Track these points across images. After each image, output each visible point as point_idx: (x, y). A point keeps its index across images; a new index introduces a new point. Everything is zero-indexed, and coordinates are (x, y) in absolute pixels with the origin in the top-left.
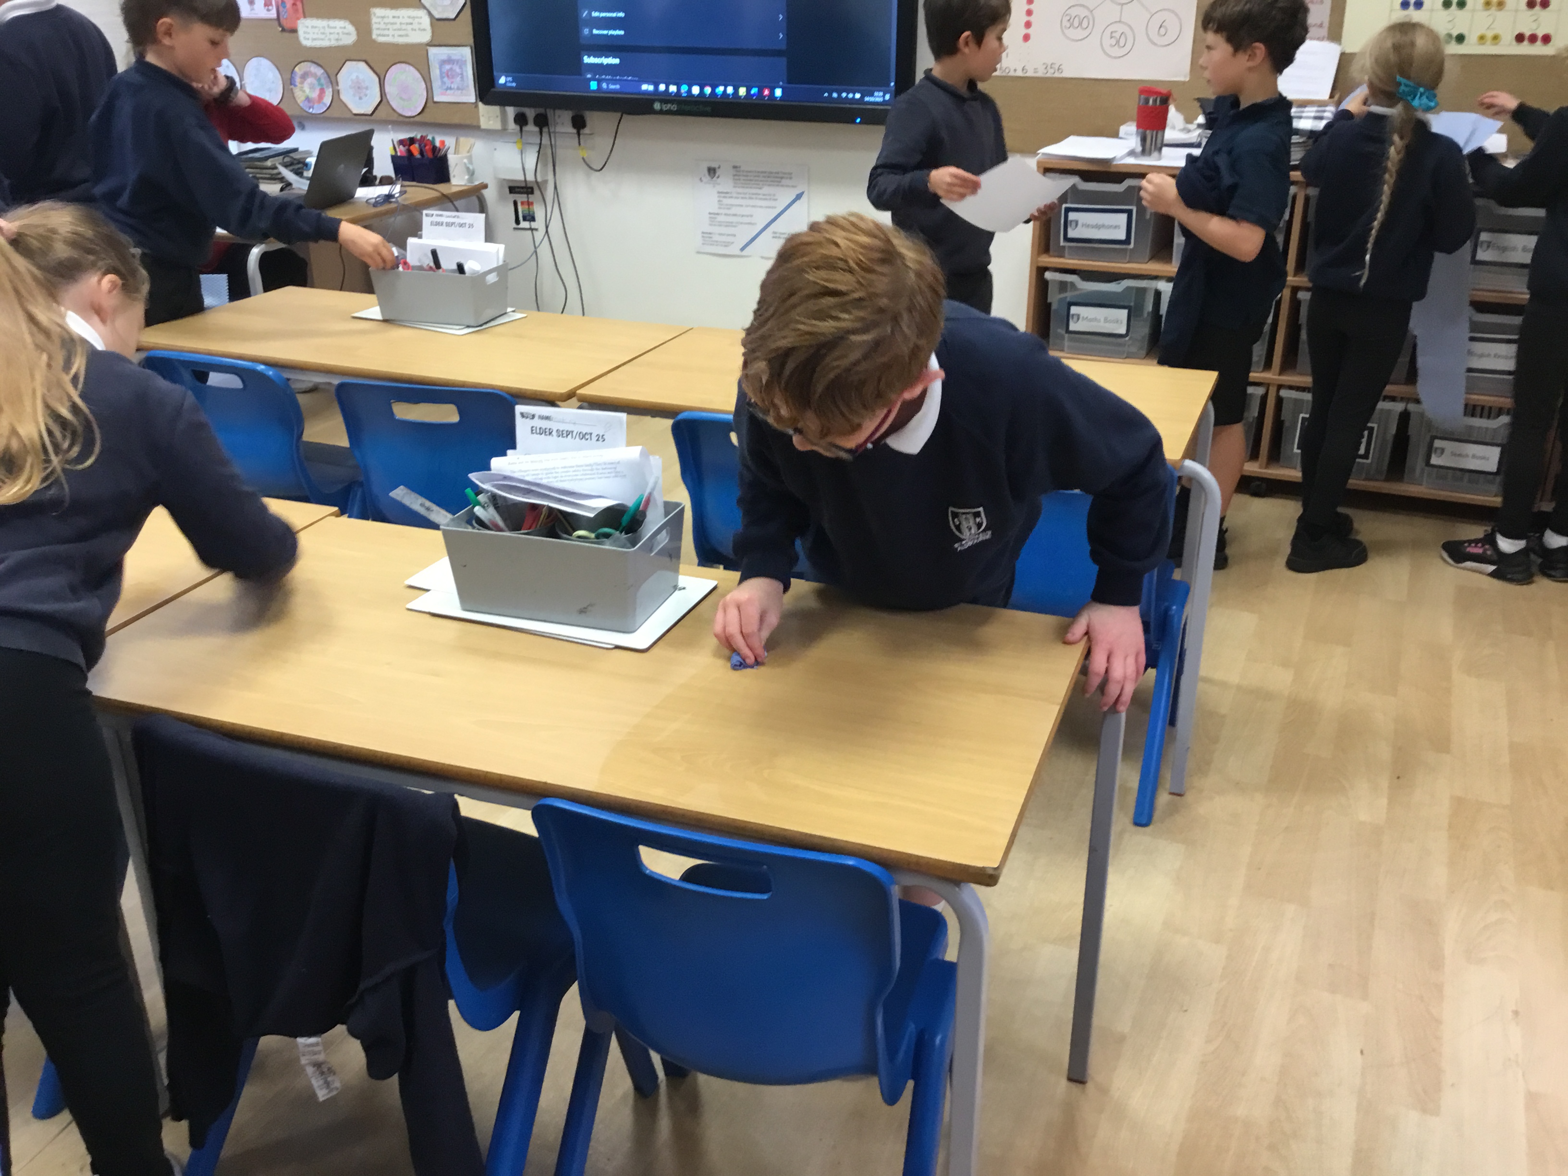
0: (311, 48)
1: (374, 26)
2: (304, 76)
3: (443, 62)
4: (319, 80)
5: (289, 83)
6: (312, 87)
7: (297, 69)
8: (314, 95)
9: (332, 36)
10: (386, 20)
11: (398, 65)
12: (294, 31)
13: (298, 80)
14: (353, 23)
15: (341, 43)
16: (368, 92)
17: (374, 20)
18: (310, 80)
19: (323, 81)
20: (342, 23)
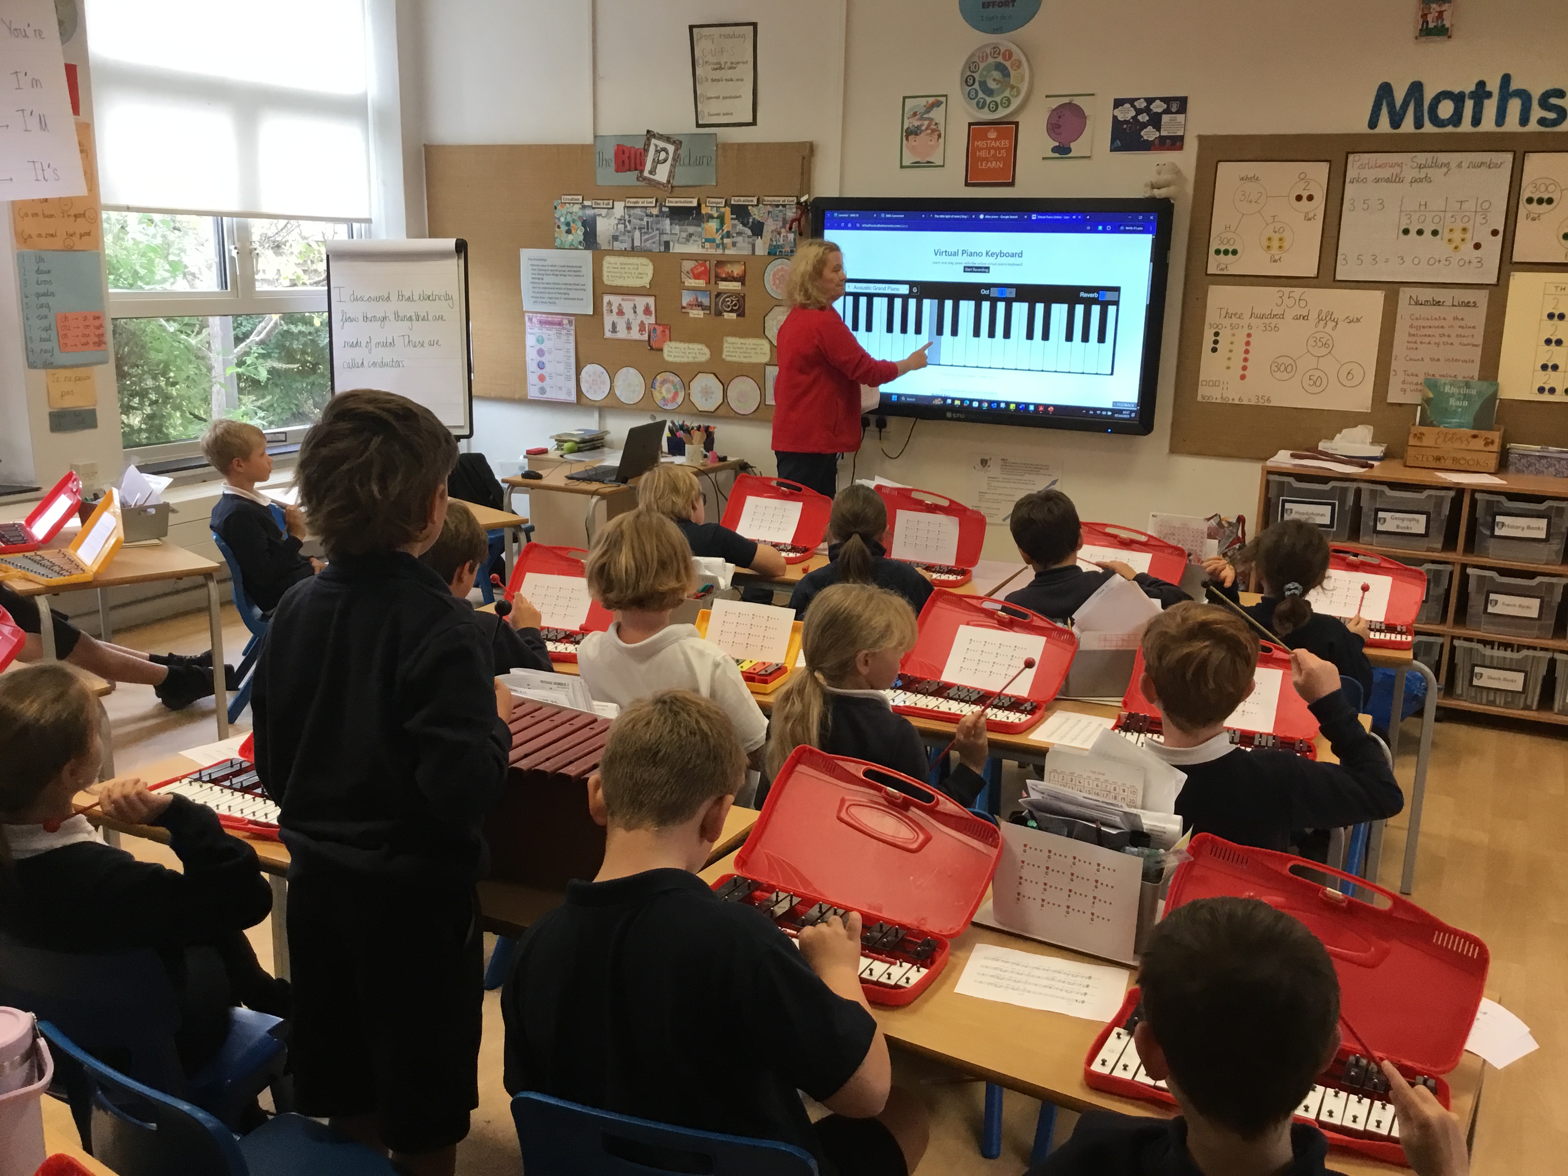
0: (672, 363)
1: (725, 350)
2: (664, 382)
4: (674, 386)
5: (650, 386)
6: (668, 391)
7: (658, 377)
8: (669, 396)
9: (690, 356)
10: (735, 346)
11: (740, 378)
12: (661, 350)
13: (657, 384)
14: (708, 347)
15: (696, 360)
16: (713, 396)
17: (725, 345)
18: (667, 385)
19: (678, 387)
20: (700, 346)
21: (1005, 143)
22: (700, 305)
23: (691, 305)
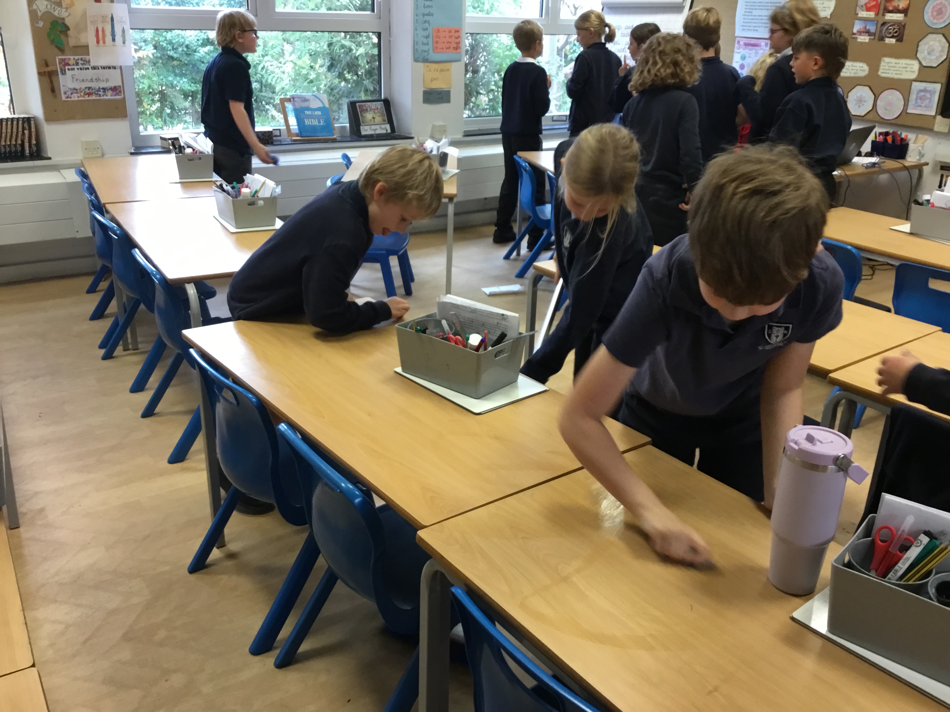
1: (881, 67)
3: (921, 91)
9: (853, 71)
10: (890, 65)
11: (890, 91)
14: (868, 65)
15: (857, 75)
16: (865, 104)
17: (882, 64)
20: (861, 64)
22: (868, 32)
23: (860, 33)
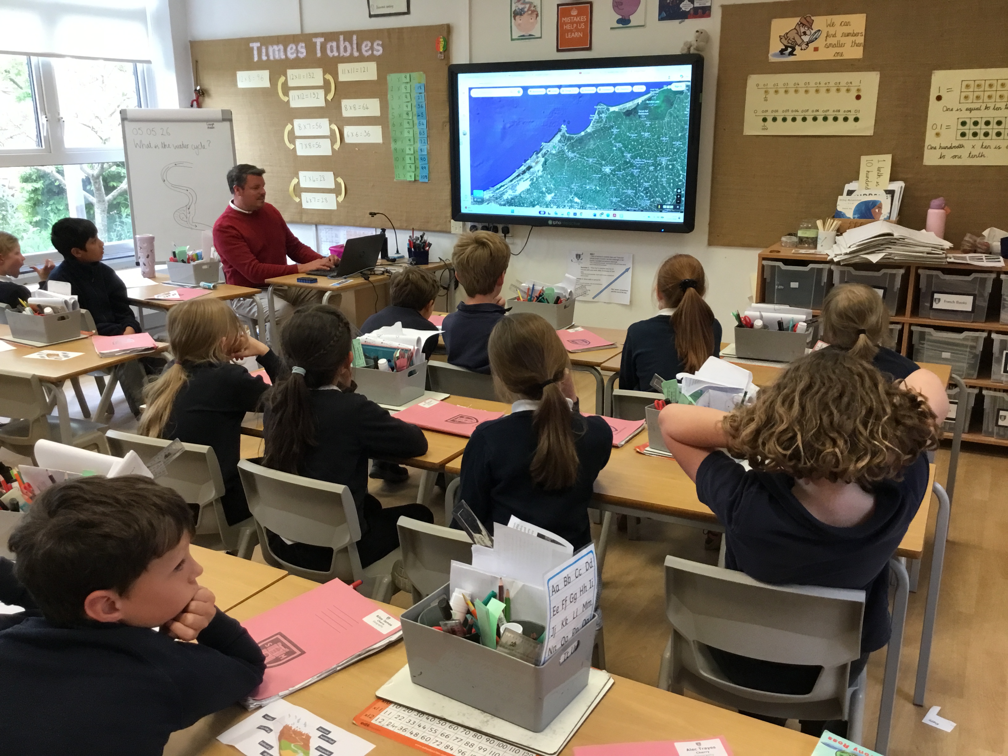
21: (583, 18)
